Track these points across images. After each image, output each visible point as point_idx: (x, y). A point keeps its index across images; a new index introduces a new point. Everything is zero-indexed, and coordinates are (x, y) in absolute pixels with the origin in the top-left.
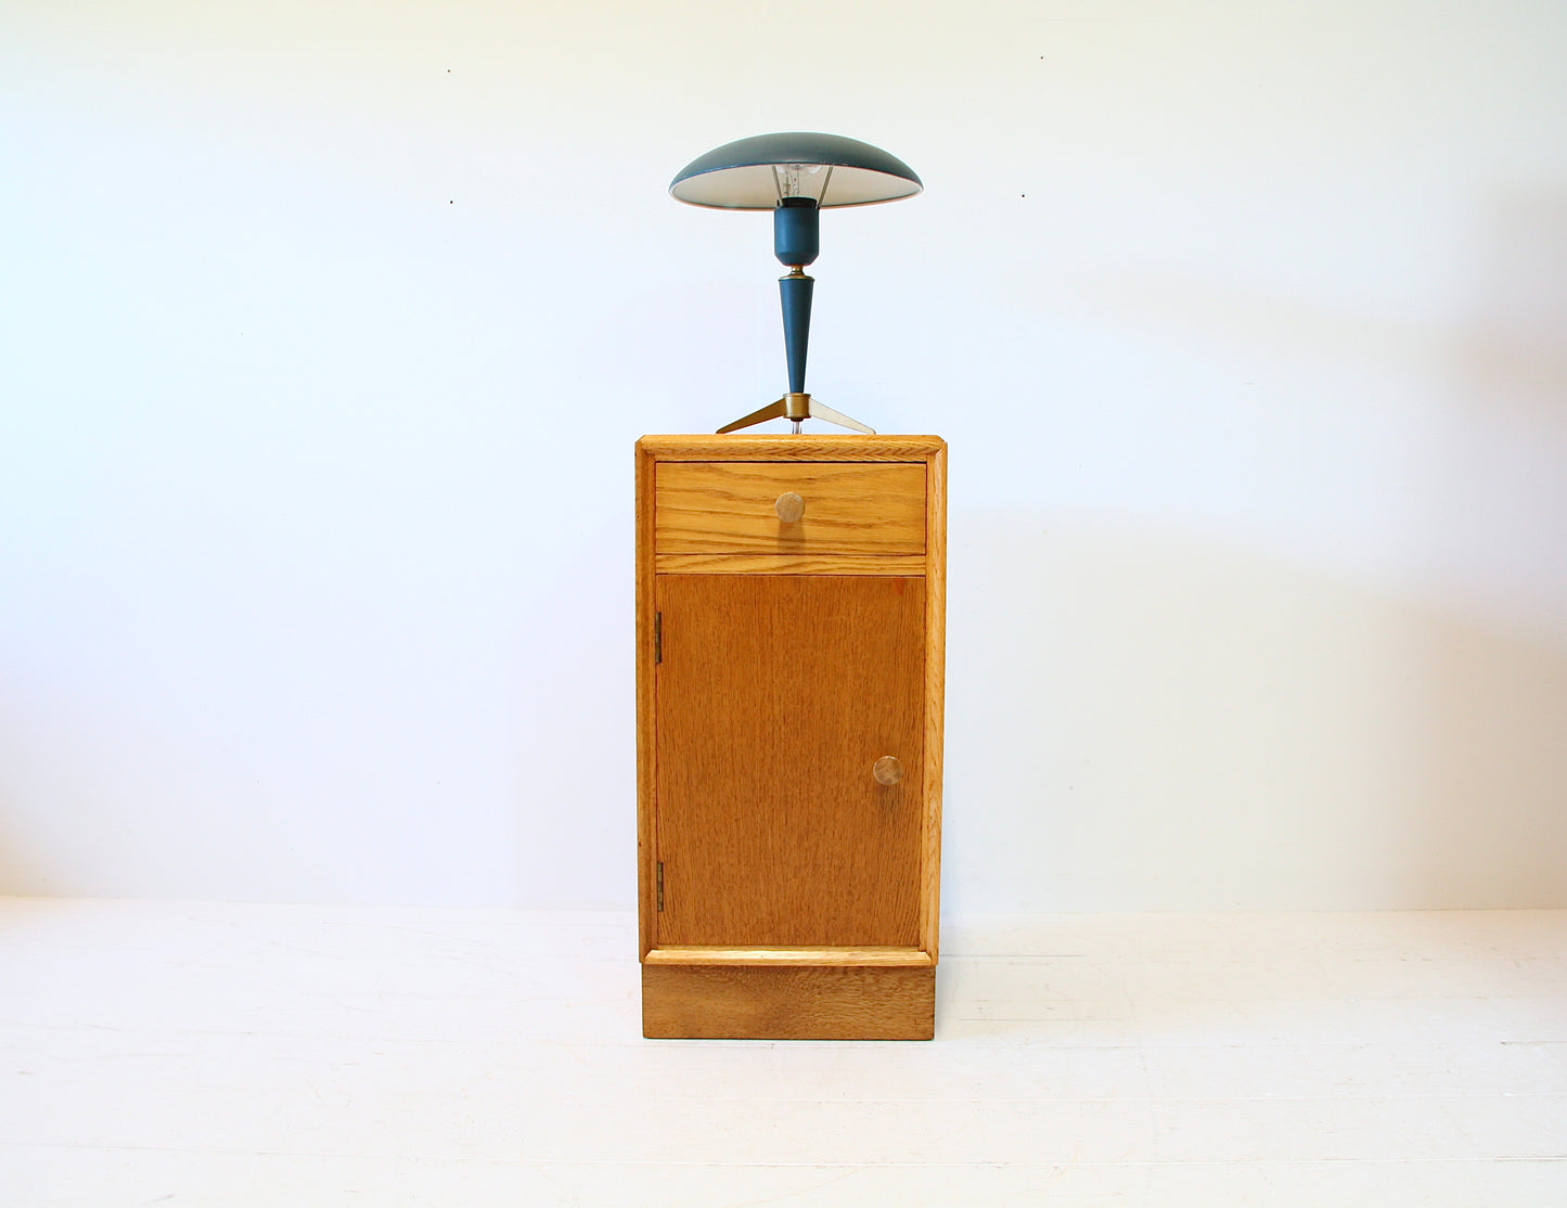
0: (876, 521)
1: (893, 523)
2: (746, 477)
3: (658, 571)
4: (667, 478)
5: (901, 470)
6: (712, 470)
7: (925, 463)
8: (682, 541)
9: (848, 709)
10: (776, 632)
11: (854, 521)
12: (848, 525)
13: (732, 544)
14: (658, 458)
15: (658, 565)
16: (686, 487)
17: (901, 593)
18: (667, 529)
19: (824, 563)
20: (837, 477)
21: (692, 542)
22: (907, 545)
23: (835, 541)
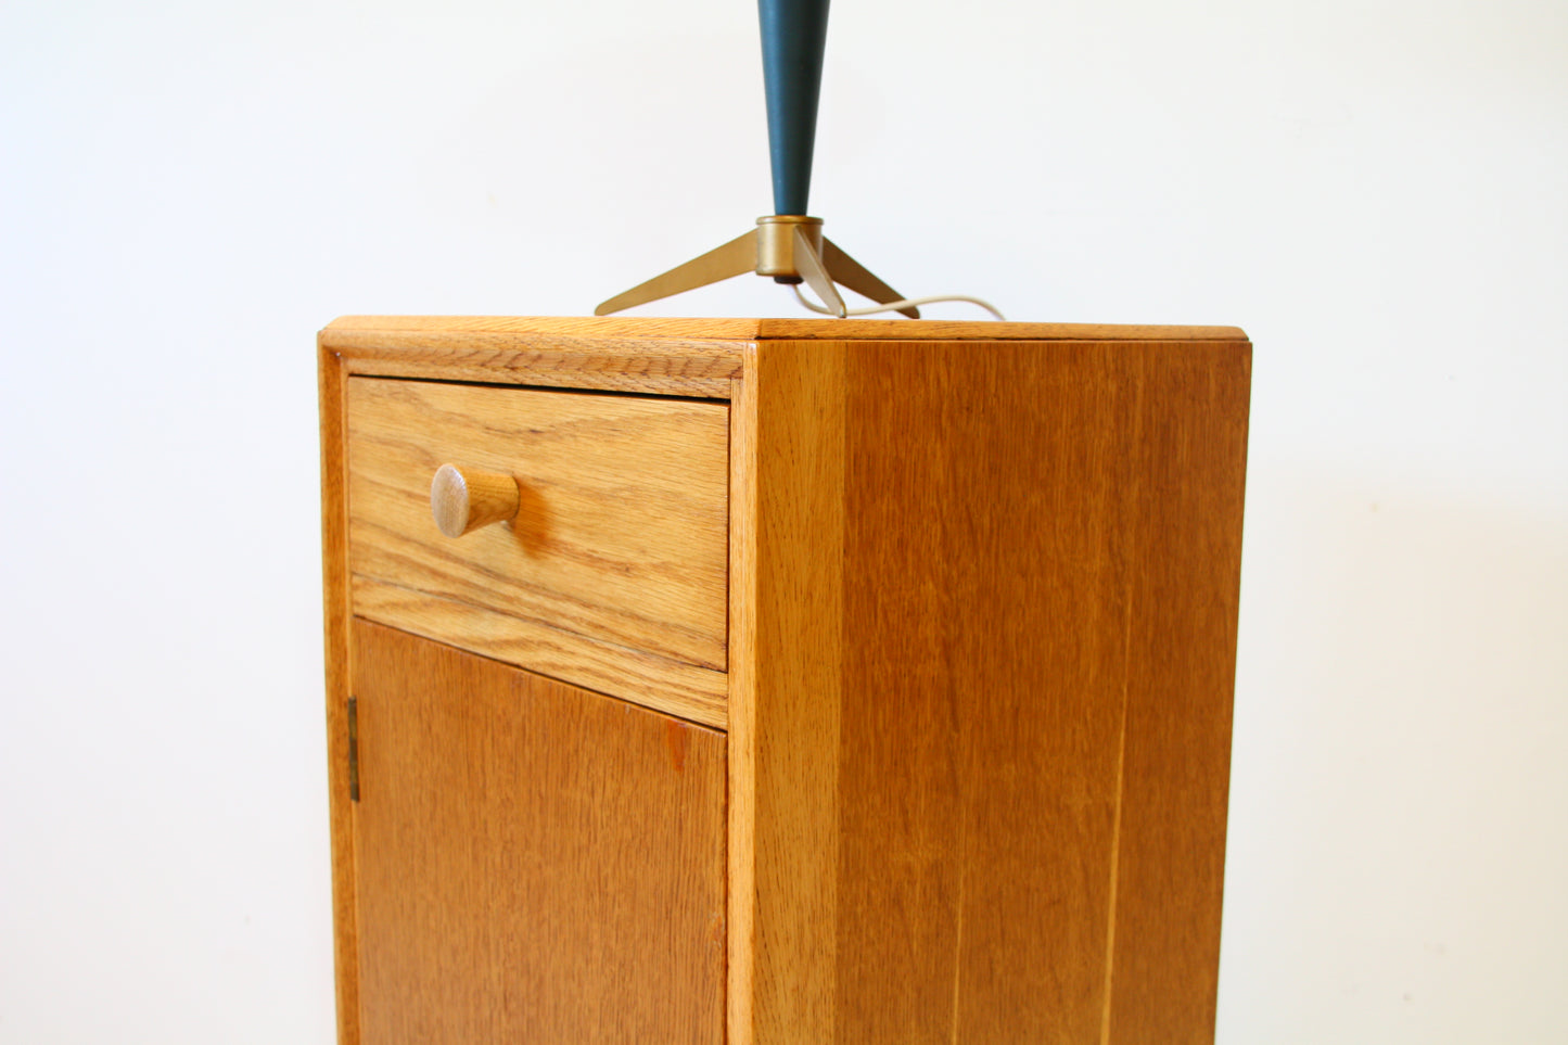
0: (638, 559)
1: (664, 568)
2: (449, 418)
3: (358, 610)
4: (367, 411)
5: (679, 420)
6: (412, 398)
7: (727, 402)
8: (380, 551)
9: (594, 1030)
10: (491, 793)
11: (604, 549)
12: (592, 560)
13: (435, 573)
14: (355, 365)
15: (353, 593)
17: (680, 767)
18: (362, 523)
19: (559, 649)
21: (391, 555)
22: (692, 635)
23: (569, 598)
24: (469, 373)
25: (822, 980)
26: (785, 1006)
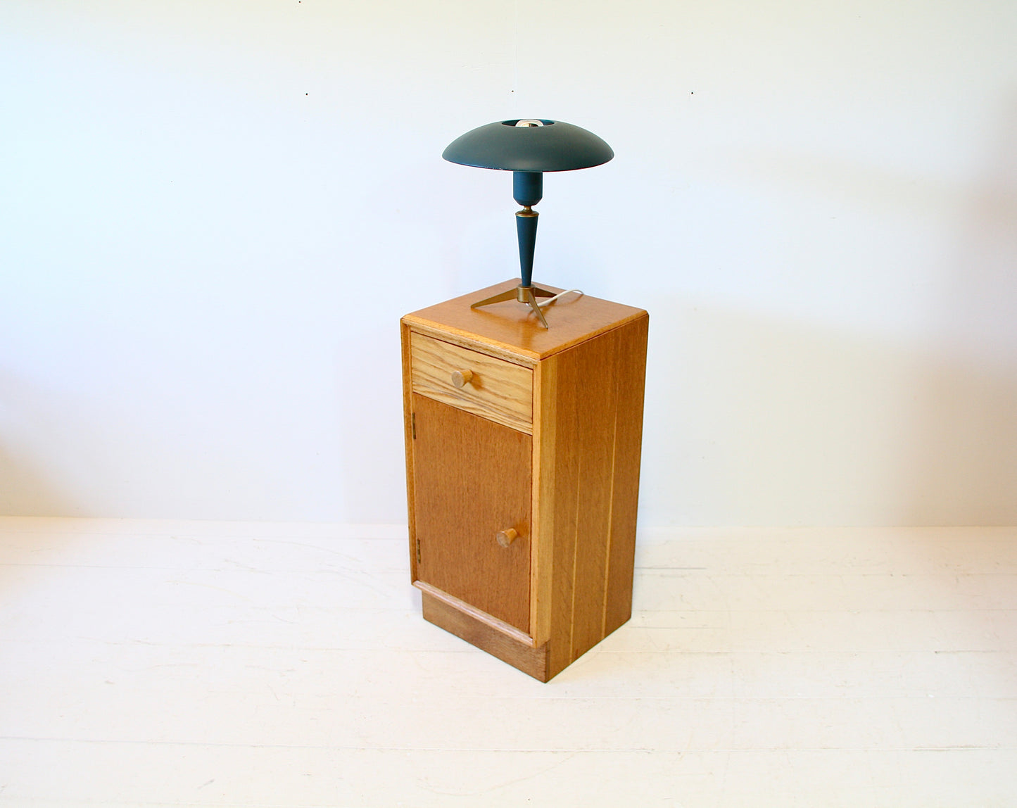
0: (508, 396)
1: (516, 400)
2: (449, 352)
3: (414, 391)
4: (417, 342)
5: (520, 370)
6: (435, 343)
7: (532, 369)
8: (423, 378)
9: (495, 497)
10: (463, 442)
11: (498, 393)
12: (495, 394)
13: (444, 387)
14: (412, 329)
15: (414, 387)
16: (425, 349)
17: (520, 441)
18: (417, 370)
19: (483, 412)
20: (491, 365)
21: (427, 380)
22: (523, 415)
23: (489, 401)
24: (456, 343)
25: (552, 484)
26: (545, 490)
